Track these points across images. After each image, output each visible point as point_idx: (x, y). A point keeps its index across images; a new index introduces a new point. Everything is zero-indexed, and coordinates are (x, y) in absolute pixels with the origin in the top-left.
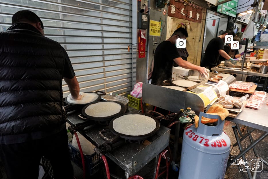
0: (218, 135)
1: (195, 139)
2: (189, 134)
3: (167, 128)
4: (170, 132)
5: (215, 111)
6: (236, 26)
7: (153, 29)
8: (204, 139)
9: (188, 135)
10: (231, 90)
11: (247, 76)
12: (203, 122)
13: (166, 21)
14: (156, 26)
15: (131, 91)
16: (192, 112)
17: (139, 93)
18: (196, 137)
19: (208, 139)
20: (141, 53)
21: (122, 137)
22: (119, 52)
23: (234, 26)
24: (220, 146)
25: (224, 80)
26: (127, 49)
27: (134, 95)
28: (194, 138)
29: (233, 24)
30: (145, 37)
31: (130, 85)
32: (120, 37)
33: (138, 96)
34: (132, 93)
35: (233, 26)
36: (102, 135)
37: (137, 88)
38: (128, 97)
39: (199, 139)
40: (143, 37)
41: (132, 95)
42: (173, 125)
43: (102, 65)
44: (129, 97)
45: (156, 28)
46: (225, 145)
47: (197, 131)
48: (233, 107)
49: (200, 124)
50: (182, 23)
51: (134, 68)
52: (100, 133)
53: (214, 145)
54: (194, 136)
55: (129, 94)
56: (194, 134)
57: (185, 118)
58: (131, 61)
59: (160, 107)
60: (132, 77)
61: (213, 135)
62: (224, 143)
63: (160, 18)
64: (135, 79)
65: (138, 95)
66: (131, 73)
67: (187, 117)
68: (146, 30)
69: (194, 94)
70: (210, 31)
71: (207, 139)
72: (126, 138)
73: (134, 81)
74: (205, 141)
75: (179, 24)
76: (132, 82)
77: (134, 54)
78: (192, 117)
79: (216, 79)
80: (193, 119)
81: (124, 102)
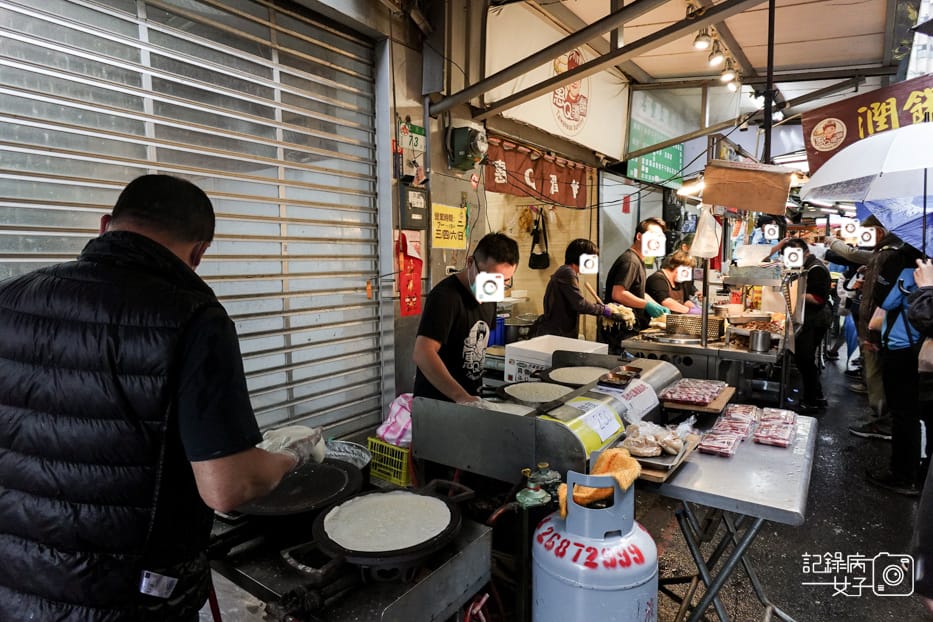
0: (619, 533)
1: (561, 550)
2: (546, 538)
3: (483, 526)
4: (489, 537)
5: (609, 467)
6: (686, 214)
7: (442, 228)
8: (584, 550)
9: (544, 542)
10: (667, 405)
11: (719, 362)
12: (579, 500)
13: (480, 207)
14: (451, 220)
15: (380, 424)
16: (552, 476)
17: (405, 430)
18: (565, 544)
19: (596, 547)
20: (408, 300)
21: (351, 560)
22: (337, 299)
23: (683, 213)
24: (626, 563)
25: (647, 380)
26: (364, 289)
27: (388, 436)
28: (559, 548)
29: (679, 209)
30: (419, 253)
31: (376, 405)
32: (340, 253)
33: (403, 440)
34: (381, 431)
35: (679, 214)
36: (292, 561)
37: (398, 413)
38: (370, 444)
39: (571, 551)
40: (411, 252)
41: (382, 439)
42: (500, 515)
43: (282, 344)
44: (373, 446)
45: (452, 226)
46: (640, 560)
47: (565, 530)
48: (659, 452)
49: (573, 506)
50: (532, 207)
51: (387, 347)
52: (286, 556)
53: (611, 564)
54: (557, 543)
55: (374, 434)
56: (559, 537)
57: (532, 491)
58: (377, 327)
59: (467, 469)
60: (380, 378)
61: (608, 535)
62: (636, 555)
63: (463, 199)
64: (390, 384)
65: (401, 437)
66: (377, 364)
67: (536, 490)
68: (423, 232)
69: (556, 424)
70: (619, 226)
71: (593, 546)
72: (363, 562)
73: (388, 391)
74: (588, 554)
75: (525, 208)
76: (380, 393)
77: (384, 303)
78: (550, 488)
79: (622, 377)
80: (553, 492)
81: (356, 460)
